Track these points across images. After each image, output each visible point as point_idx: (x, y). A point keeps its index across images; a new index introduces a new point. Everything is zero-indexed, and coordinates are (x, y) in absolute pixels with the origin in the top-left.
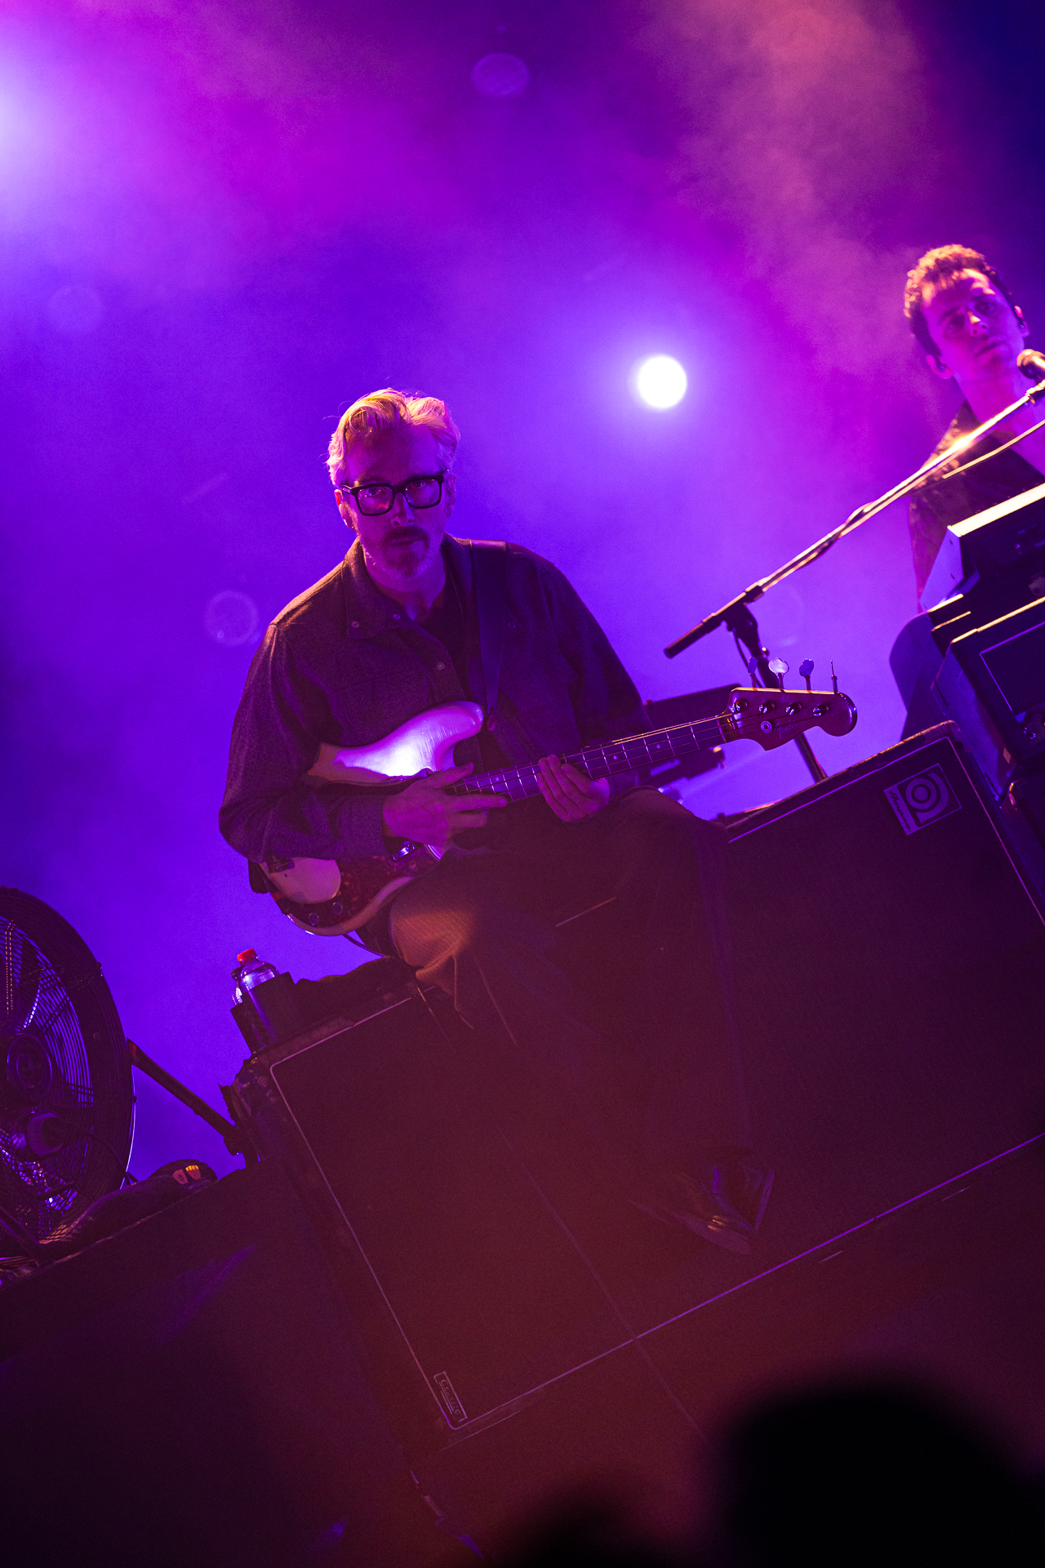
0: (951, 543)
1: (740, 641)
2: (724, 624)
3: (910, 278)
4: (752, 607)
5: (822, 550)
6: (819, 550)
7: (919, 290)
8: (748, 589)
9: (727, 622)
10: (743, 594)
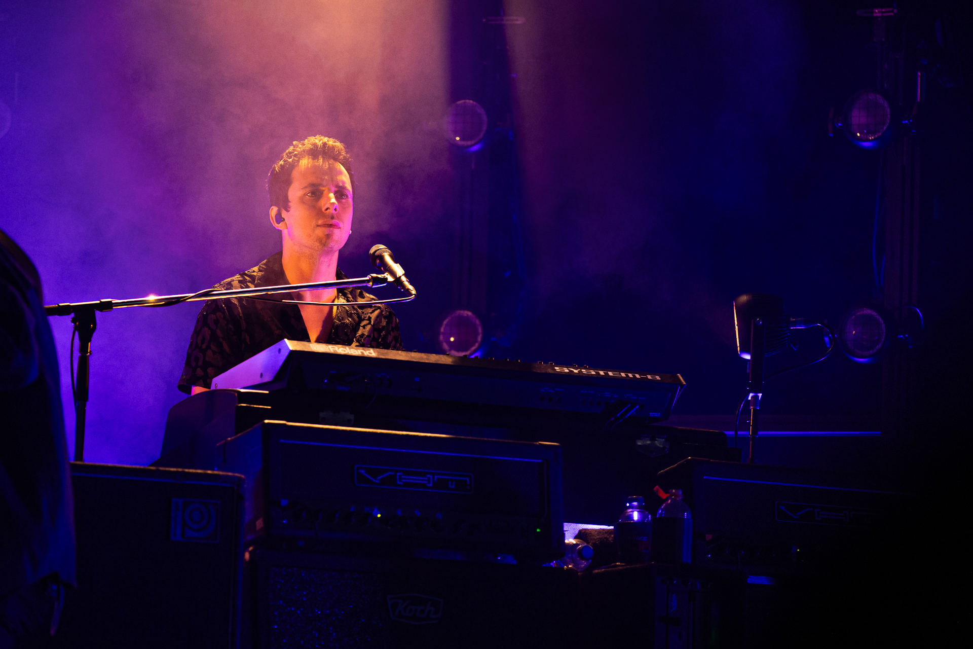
0: (280, 350)
1: (77, 333)
2: (73, 315)
3: (293, 145)
4: (98, 314)
5: (169, 303)
6: (167, 301)
7: (299, 156)
8: (102, 300)
9: (75, 315)
10: (98, 302)
